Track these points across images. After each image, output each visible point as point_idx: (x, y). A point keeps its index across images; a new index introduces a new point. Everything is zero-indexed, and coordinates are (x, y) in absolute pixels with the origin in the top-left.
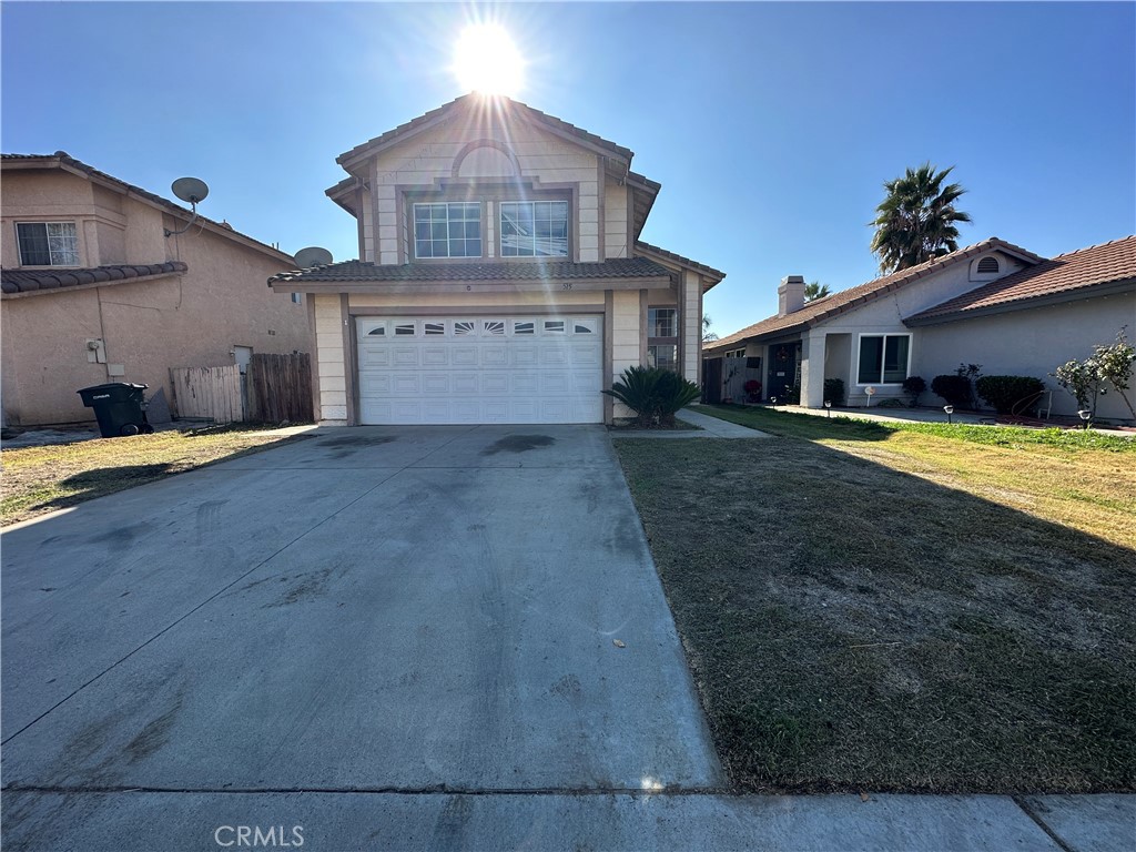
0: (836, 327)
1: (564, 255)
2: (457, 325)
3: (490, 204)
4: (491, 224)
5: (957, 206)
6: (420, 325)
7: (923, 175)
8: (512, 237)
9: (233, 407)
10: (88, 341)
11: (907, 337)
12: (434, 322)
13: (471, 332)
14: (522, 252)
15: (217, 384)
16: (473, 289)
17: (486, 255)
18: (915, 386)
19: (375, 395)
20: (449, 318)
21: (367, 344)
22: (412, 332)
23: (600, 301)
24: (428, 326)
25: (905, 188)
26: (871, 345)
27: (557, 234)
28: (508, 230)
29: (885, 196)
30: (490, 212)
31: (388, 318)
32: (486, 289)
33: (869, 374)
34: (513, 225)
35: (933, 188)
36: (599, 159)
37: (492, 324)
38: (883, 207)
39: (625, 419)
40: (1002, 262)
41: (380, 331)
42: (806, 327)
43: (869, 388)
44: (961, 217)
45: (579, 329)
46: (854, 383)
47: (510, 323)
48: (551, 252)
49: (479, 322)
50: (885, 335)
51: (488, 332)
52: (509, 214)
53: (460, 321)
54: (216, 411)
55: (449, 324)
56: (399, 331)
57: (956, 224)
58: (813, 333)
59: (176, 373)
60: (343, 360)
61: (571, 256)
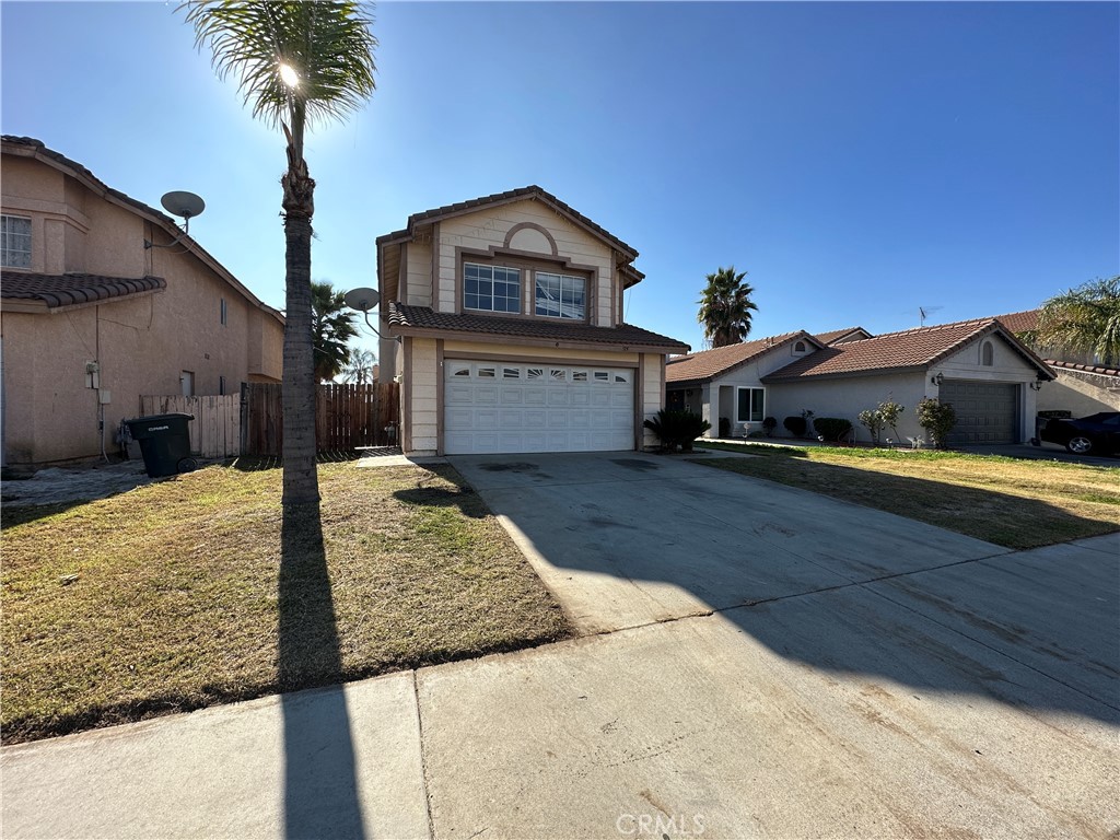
0: (725, 382)
1: (581, 318)
2: (530, 371)
3: (528, 272)
4: (528, 288)
5: (750, 298)
6: (499, 369)
7: (730, 274)
8: (541, 300)
9: (229, 439)
10: (88, 362)
11: (762, 390)
12: (512, 367)
13: (541, 377)
14: (552, 313)
15: (208, 414)
16: (561, 345)
17: (523, 312)
18: (770, 423)
19: (458, 428)
20: (523, 365)
21: (454, 383)
22: (493, 375)
23: (635, 360)
24: (506, 371)
25: (720, 281)
26: (744, 393)
27: (577, 302)
28: (540, 294)
29: (706, 285)
30: (528, 278)
31: (474, 362)
32: (569, 346)
33: (743, 416)
34: (544, 291)
35: (736, 284)
36: (613, 252)
37: (557, 372)
38: (706, 292)
39: (650, 447)
40: (806, 345)
41: (466, 373)
42: (708, 380)
43: (746, 425)
44: (753, 306)
45: (618, 379)
46: (736, 422)
47: (569, 372)
48: (573, 316)
49: (547, 370)
50: (751, 388)
51: (553, 378)
52: (540, 281)
53: (532, 368)
54: (205, 445)
55: (523, 370)
56: (481, 374)
57: (750, 311)
58: (712, 385)
59: (147, 402)
60: (435, 396)
61: (589, 319)
